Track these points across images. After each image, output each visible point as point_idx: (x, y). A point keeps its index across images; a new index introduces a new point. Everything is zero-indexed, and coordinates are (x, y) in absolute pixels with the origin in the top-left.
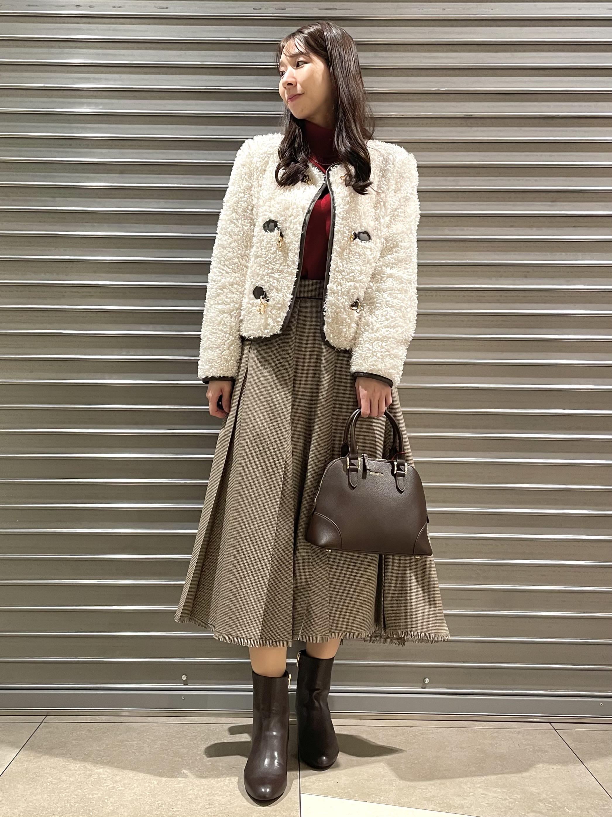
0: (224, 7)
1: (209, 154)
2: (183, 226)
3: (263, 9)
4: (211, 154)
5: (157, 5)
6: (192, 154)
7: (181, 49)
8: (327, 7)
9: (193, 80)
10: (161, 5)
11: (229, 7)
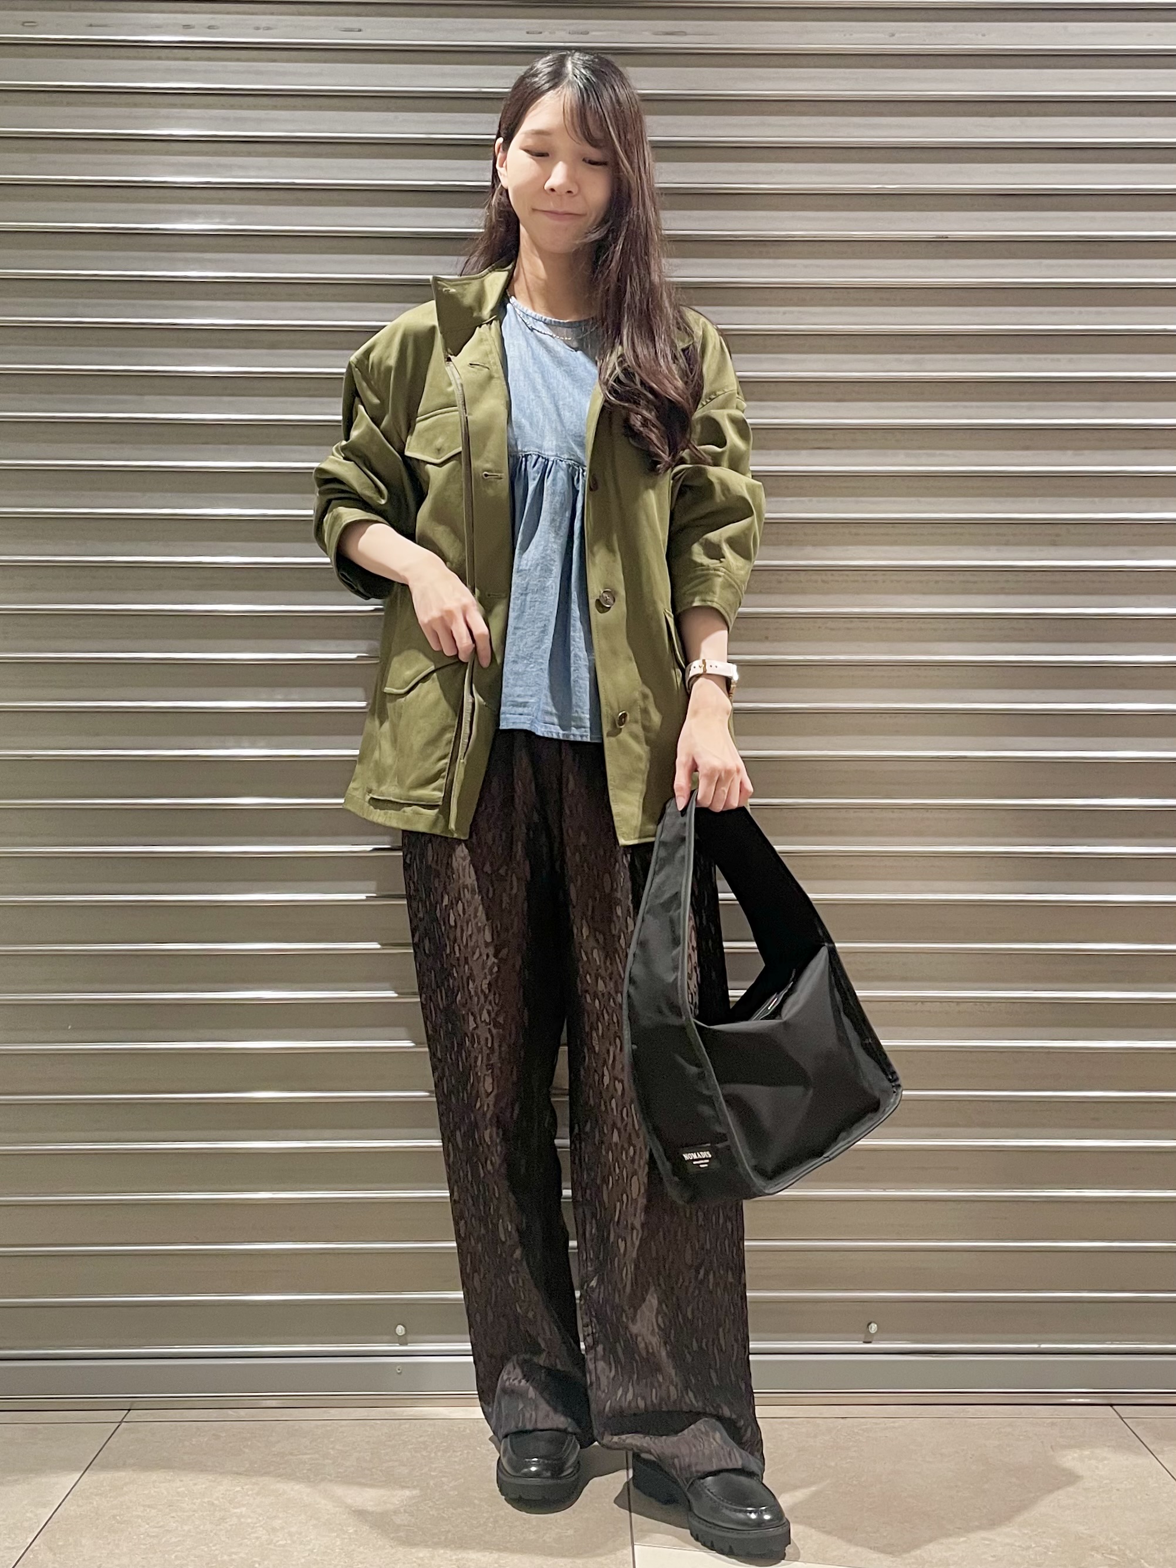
3: (546, 33)
7: (388, 110)
11: (480, 30)
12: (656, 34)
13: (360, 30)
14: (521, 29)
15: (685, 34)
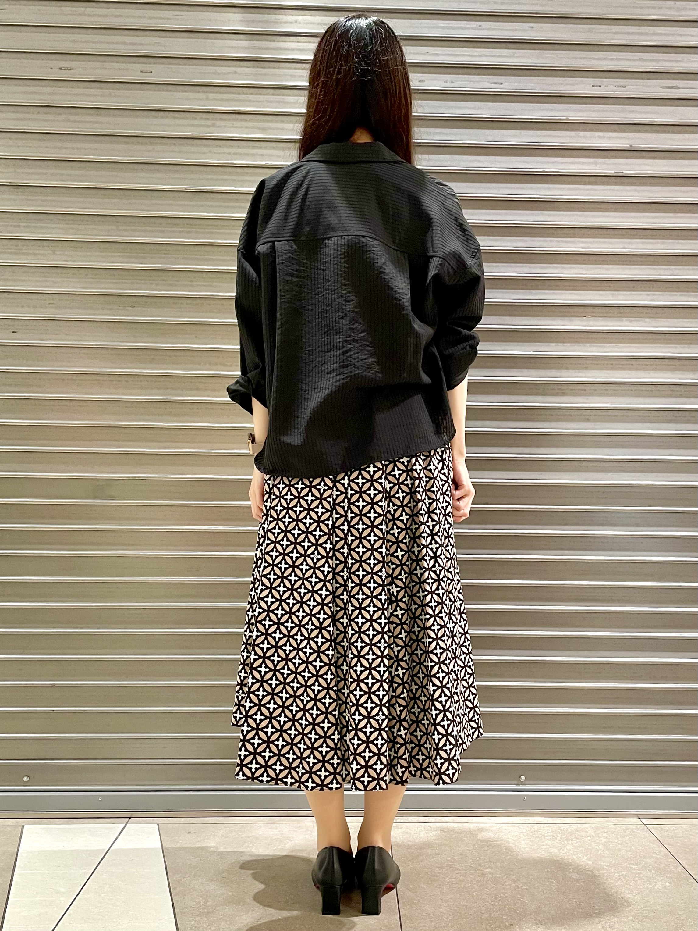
0: (562, 84)
1: (544, 241)
2: (517, 318)
3: (602, 87)
4: (547, 241)
5: (492, 81)
6: (526, 241)
7: (516, 129)
8: (670, 85)
9: (528, 162)
10: (495, 81)
11: (567, 84)
12: (663, 88)
13: (502, 84)
14: (590, 84)
15: (679, 88)
